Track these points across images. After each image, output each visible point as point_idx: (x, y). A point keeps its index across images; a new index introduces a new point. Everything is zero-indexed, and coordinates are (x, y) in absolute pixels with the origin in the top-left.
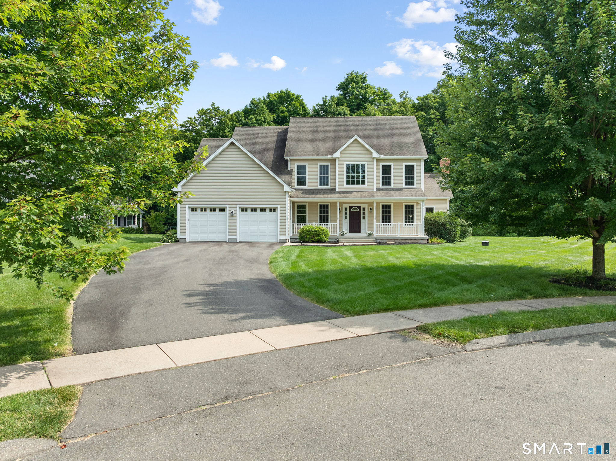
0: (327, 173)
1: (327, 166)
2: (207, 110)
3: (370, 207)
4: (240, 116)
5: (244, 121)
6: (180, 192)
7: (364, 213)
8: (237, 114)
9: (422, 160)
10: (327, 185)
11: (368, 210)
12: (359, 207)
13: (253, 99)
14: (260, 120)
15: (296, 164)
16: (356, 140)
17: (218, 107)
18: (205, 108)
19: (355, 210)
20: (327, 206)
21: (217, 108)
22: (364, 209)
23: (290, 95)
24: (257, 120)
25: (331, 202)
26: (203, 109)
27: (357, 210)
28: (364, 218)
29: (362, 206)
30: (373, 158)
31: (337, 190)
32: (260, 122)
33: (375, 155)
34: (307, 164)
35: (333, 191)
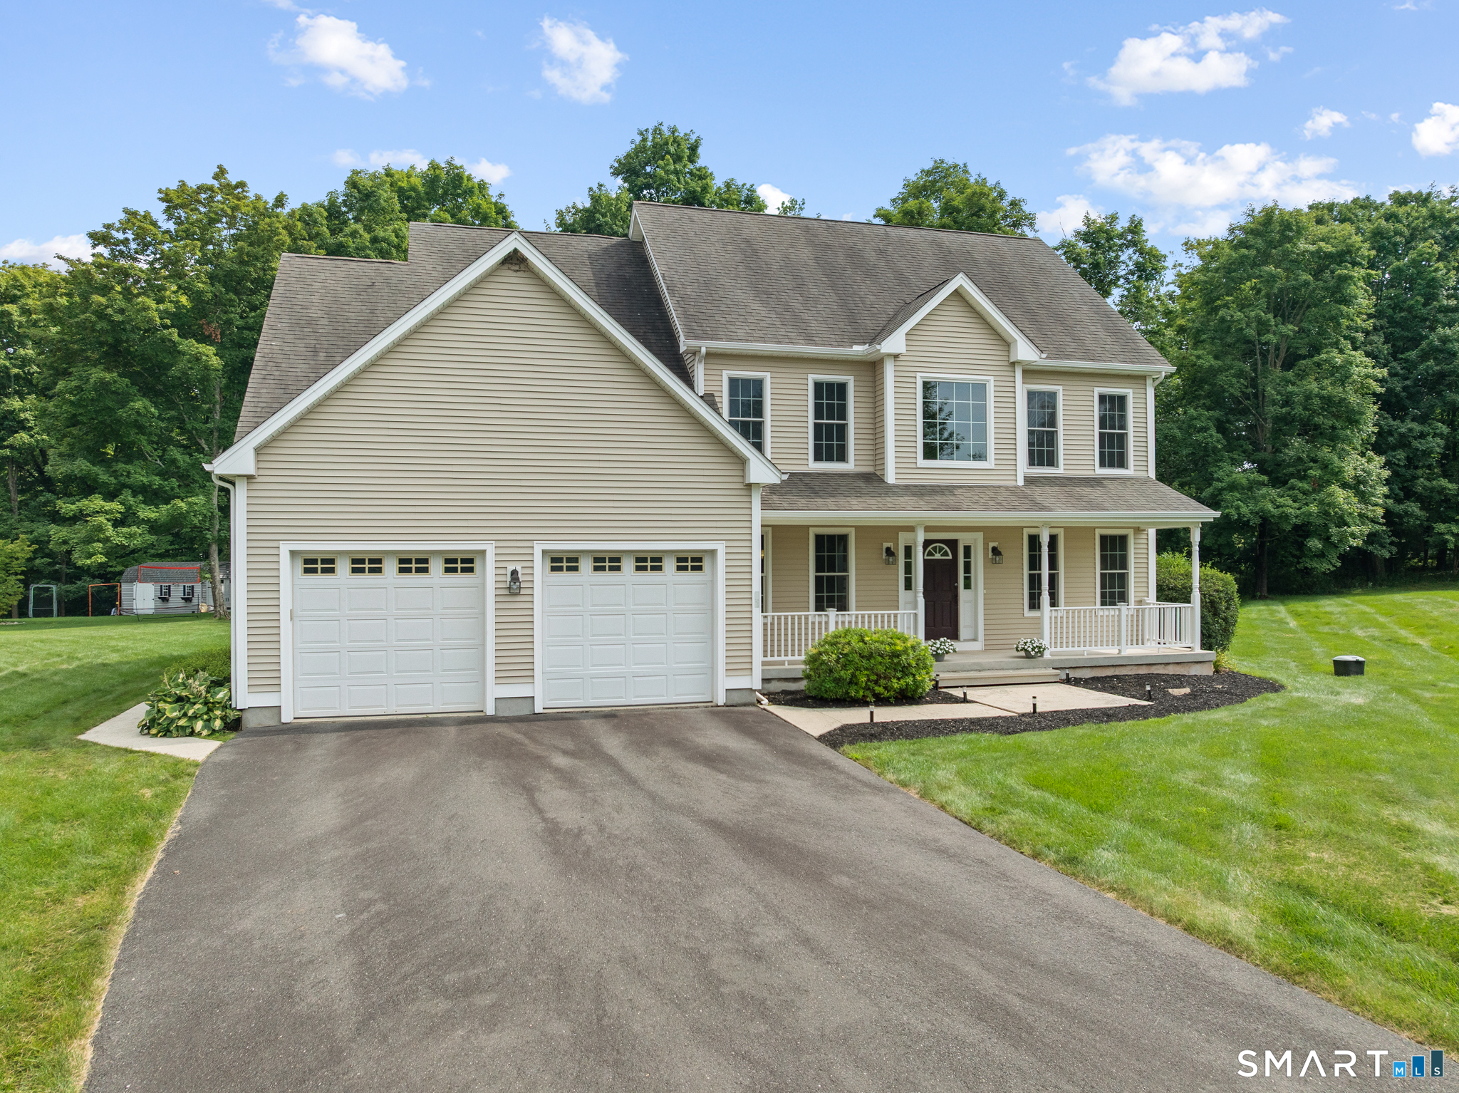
0: (842, 414)
1: (842, 387)
2: (201, 189)
3: (991, 545)
4: (315, 222)
5: (331, 241)
6: (250, 478)
7: (967, 568)
8: (306, 215)
9: (1149, 381)
10: (842, 457)
11: (986, 554)
12: (953, 544)
13: (356, 172)
14: (384, 240)
15: (727, 374)
16: (958, 294)
17: (242, 185)
18: (192, 184)
19: (938, 556)
20: (843, 539)
21: (237, 187)
22: (967, 550)
23: (461, 178)
24: (375, 240)
25: (857, 528)
26: (183, 184)
27: (946, 554)
28: (967, 586)
29: (964, 539)
30: (1013, 364)
31: (891, 478)
32: (384, 245)
33: (1025, 351)
34: (767, 376)
35: (872, 480)
